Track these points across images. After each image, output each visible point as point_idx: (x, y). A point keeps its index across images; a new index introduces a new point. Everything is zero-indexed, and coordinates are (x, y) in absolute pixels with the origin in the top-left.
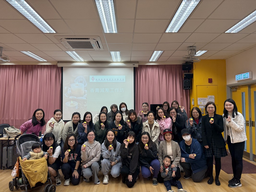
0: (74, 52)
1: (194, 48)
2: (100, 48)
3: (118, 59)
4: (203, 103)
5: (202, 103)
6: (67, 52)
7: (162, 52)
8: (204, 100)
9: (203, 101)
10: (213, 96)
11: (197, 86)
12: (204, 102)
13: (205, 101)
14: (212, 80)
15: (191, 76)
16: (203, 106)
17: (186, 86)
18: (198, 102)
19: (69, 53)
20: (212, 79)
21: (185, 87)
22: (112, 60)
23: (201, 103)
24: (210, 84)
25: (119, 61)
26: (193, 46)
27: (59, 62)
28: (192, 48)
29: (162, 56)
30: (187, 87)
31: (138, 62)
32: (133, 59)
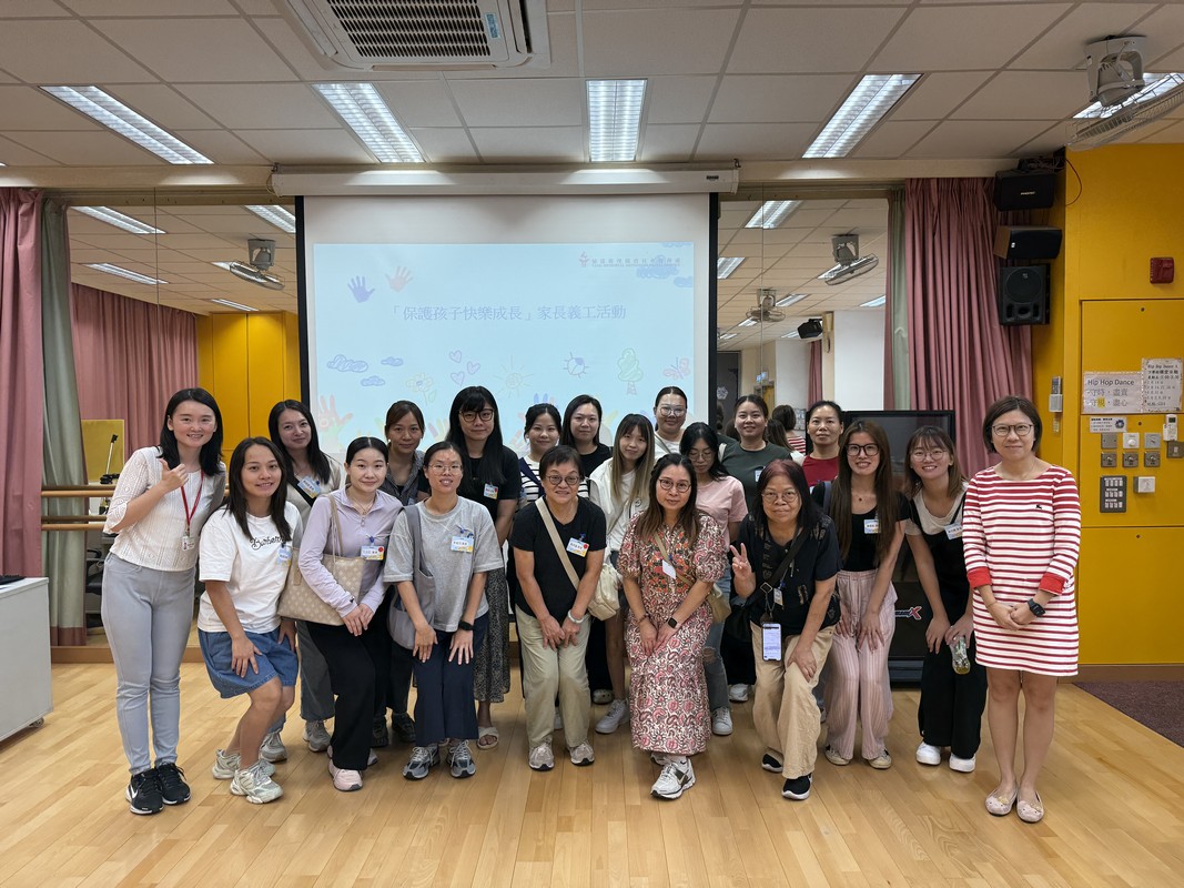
0: (367, 90)
1: (1134, 46)
2: (529, 49)
3: (625, 138)
4: (1117, 403)
5: (1109, 399)
6: (325, 90)
7: (908, 82)
8: (1121, 387)
9: (1116, 393)
10: (1176, 364)
11: (1081, 302)
12: (1121, 399)
13: (1125, 393)
14: (1173, 267)
15: (1052, 245)
16: (1116, 419)
17: (1017, 305)
18: (1085, 395)
19: (337, 94)
20: (1171, 261)
21: (1010, 308)
22: (587, 152)
23: (1101, 402)
24: (1158, 291)
25: (623, 158)
26: (1132, 31)
27: (278, 167)
28: (1114, 47)
29: (891, 118)
30: (1023, 311)
31: (737, 161)
32: (711, 144)
